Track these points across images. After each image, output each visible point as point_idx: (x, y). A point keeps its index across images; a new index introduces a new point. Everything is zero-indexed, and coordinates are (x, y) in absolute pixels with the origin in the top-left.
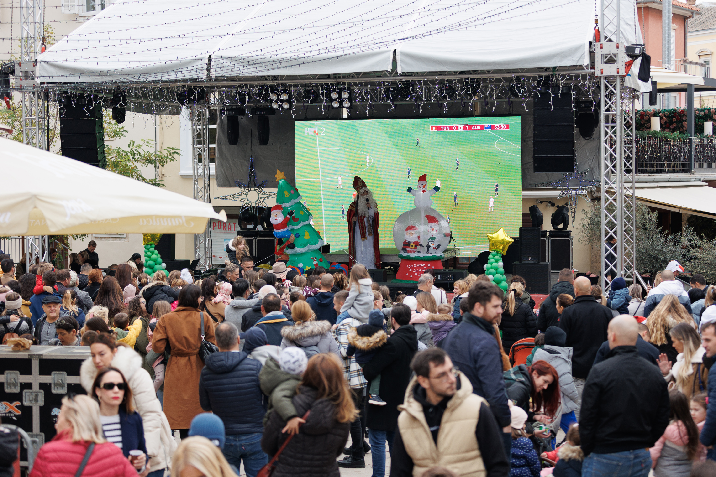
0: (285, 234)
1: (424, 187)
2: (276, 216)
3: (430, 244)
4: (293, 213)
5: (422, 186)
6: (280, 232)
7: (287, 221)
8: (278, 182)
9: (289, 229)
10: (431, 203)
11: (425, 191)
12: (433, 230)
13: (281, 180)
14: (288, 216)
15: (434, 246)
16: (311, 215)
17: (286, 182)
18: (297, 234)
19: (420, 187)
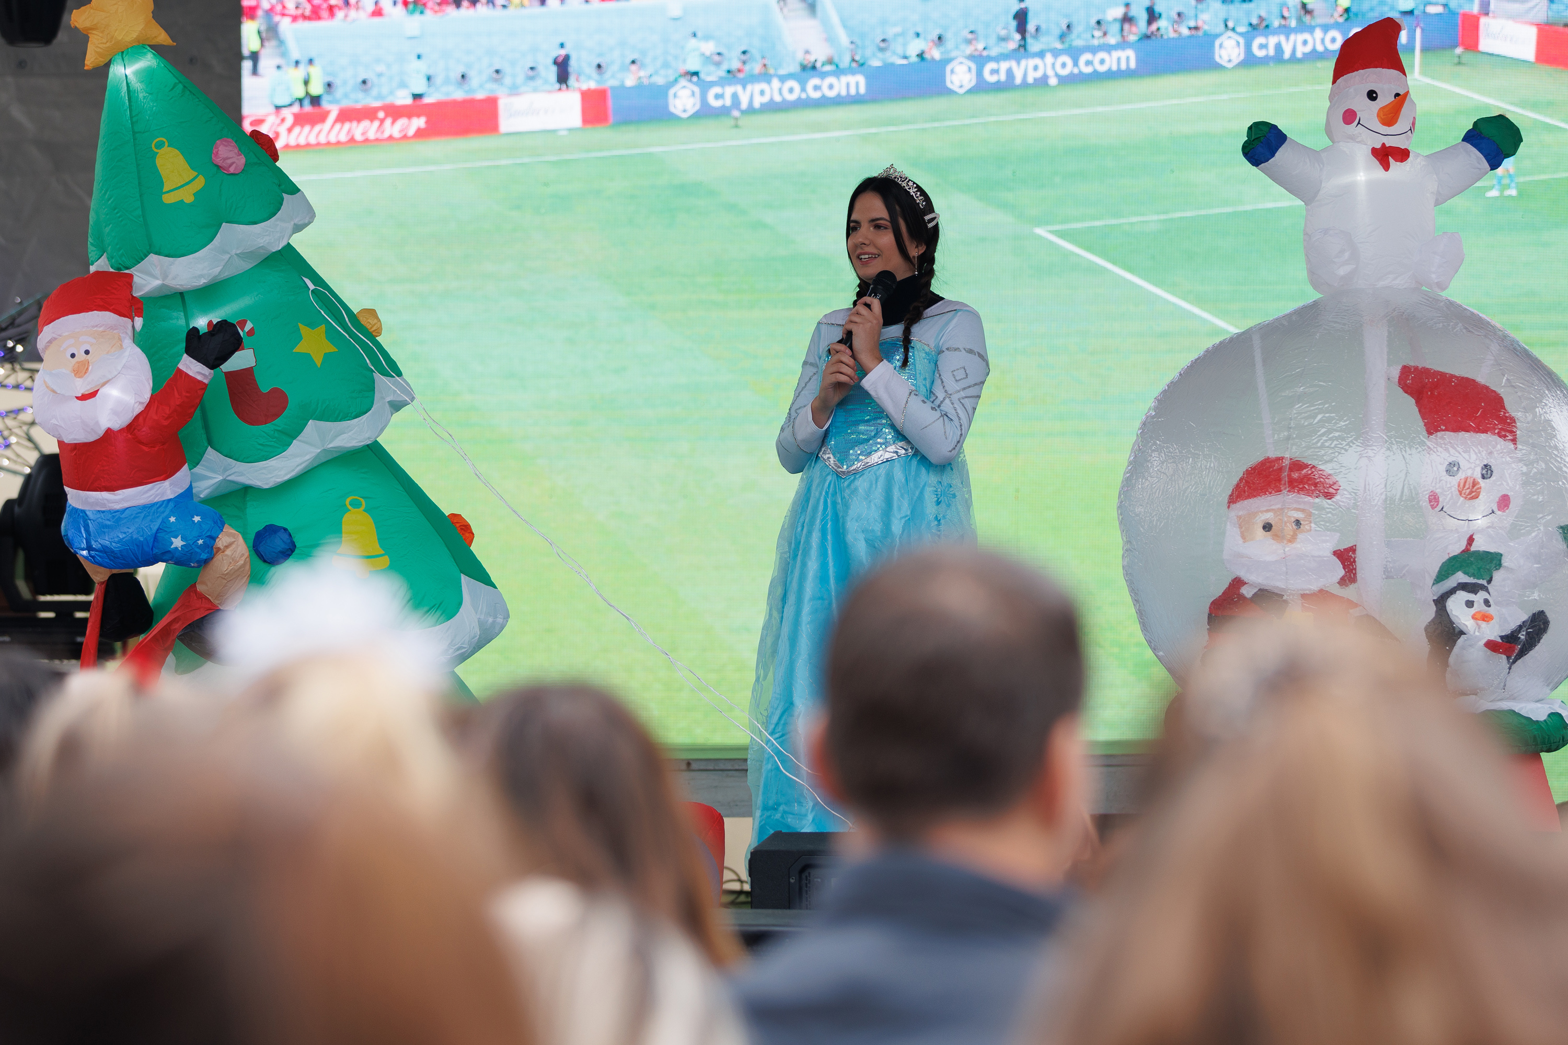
0: (163, 531)
1: (1390, 116)
2: (81, 370)
3: (1457, 607)
4: (236, 344)
5: (1369, 112)
6: (117, 517)
7: (184, 413)
8: (103, 71)
9: (204, 489)
10: (1455, 261)
11: (1403, 155)
12: (1471, 491)
13: (125, 51)
14: (193, 368)
15: (1494, 631)
16: (392, 369)
17: (168, 76)
18: (271, 530)
19: (1350, 117)
